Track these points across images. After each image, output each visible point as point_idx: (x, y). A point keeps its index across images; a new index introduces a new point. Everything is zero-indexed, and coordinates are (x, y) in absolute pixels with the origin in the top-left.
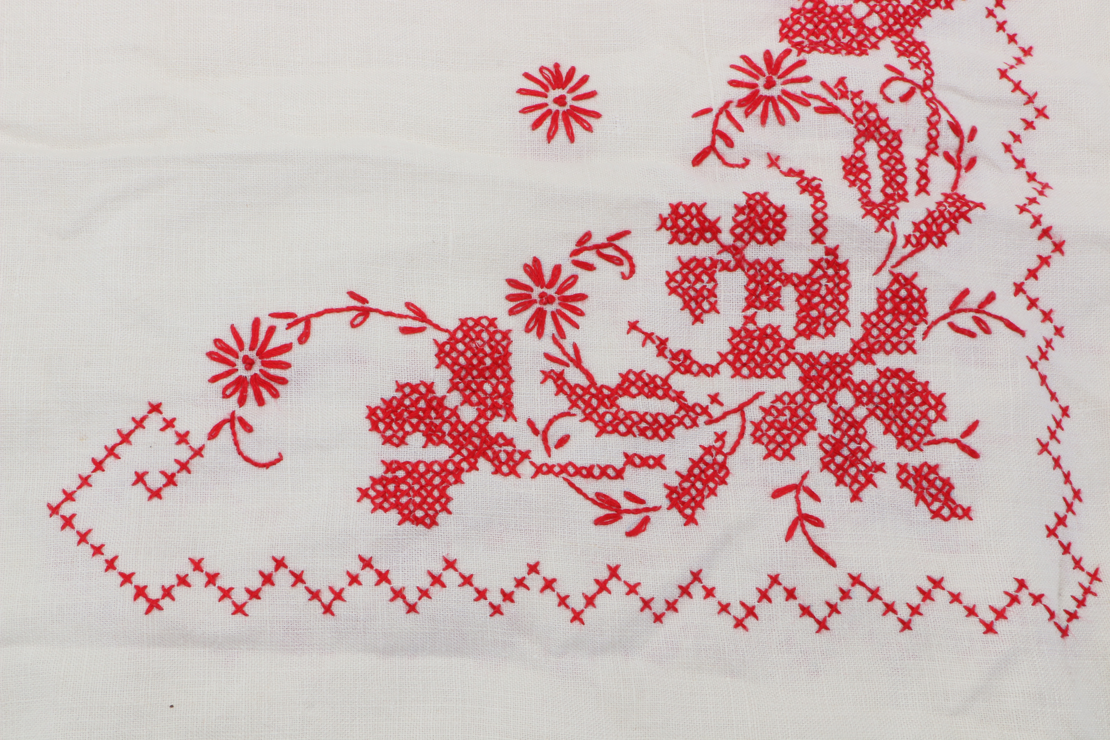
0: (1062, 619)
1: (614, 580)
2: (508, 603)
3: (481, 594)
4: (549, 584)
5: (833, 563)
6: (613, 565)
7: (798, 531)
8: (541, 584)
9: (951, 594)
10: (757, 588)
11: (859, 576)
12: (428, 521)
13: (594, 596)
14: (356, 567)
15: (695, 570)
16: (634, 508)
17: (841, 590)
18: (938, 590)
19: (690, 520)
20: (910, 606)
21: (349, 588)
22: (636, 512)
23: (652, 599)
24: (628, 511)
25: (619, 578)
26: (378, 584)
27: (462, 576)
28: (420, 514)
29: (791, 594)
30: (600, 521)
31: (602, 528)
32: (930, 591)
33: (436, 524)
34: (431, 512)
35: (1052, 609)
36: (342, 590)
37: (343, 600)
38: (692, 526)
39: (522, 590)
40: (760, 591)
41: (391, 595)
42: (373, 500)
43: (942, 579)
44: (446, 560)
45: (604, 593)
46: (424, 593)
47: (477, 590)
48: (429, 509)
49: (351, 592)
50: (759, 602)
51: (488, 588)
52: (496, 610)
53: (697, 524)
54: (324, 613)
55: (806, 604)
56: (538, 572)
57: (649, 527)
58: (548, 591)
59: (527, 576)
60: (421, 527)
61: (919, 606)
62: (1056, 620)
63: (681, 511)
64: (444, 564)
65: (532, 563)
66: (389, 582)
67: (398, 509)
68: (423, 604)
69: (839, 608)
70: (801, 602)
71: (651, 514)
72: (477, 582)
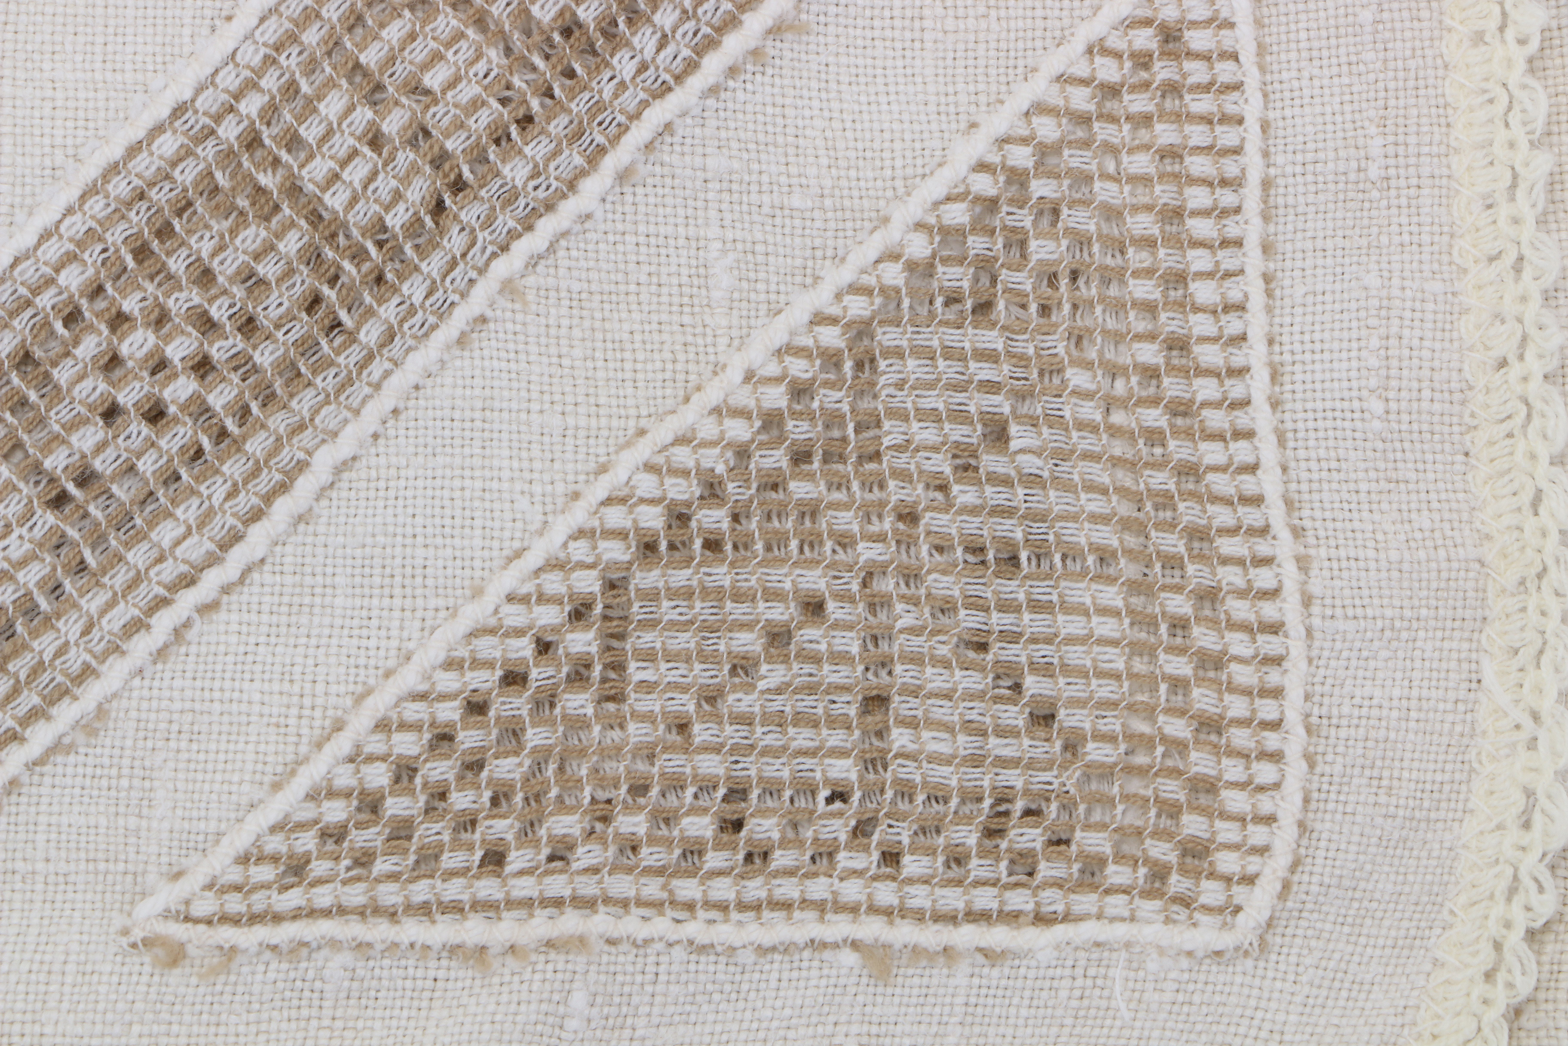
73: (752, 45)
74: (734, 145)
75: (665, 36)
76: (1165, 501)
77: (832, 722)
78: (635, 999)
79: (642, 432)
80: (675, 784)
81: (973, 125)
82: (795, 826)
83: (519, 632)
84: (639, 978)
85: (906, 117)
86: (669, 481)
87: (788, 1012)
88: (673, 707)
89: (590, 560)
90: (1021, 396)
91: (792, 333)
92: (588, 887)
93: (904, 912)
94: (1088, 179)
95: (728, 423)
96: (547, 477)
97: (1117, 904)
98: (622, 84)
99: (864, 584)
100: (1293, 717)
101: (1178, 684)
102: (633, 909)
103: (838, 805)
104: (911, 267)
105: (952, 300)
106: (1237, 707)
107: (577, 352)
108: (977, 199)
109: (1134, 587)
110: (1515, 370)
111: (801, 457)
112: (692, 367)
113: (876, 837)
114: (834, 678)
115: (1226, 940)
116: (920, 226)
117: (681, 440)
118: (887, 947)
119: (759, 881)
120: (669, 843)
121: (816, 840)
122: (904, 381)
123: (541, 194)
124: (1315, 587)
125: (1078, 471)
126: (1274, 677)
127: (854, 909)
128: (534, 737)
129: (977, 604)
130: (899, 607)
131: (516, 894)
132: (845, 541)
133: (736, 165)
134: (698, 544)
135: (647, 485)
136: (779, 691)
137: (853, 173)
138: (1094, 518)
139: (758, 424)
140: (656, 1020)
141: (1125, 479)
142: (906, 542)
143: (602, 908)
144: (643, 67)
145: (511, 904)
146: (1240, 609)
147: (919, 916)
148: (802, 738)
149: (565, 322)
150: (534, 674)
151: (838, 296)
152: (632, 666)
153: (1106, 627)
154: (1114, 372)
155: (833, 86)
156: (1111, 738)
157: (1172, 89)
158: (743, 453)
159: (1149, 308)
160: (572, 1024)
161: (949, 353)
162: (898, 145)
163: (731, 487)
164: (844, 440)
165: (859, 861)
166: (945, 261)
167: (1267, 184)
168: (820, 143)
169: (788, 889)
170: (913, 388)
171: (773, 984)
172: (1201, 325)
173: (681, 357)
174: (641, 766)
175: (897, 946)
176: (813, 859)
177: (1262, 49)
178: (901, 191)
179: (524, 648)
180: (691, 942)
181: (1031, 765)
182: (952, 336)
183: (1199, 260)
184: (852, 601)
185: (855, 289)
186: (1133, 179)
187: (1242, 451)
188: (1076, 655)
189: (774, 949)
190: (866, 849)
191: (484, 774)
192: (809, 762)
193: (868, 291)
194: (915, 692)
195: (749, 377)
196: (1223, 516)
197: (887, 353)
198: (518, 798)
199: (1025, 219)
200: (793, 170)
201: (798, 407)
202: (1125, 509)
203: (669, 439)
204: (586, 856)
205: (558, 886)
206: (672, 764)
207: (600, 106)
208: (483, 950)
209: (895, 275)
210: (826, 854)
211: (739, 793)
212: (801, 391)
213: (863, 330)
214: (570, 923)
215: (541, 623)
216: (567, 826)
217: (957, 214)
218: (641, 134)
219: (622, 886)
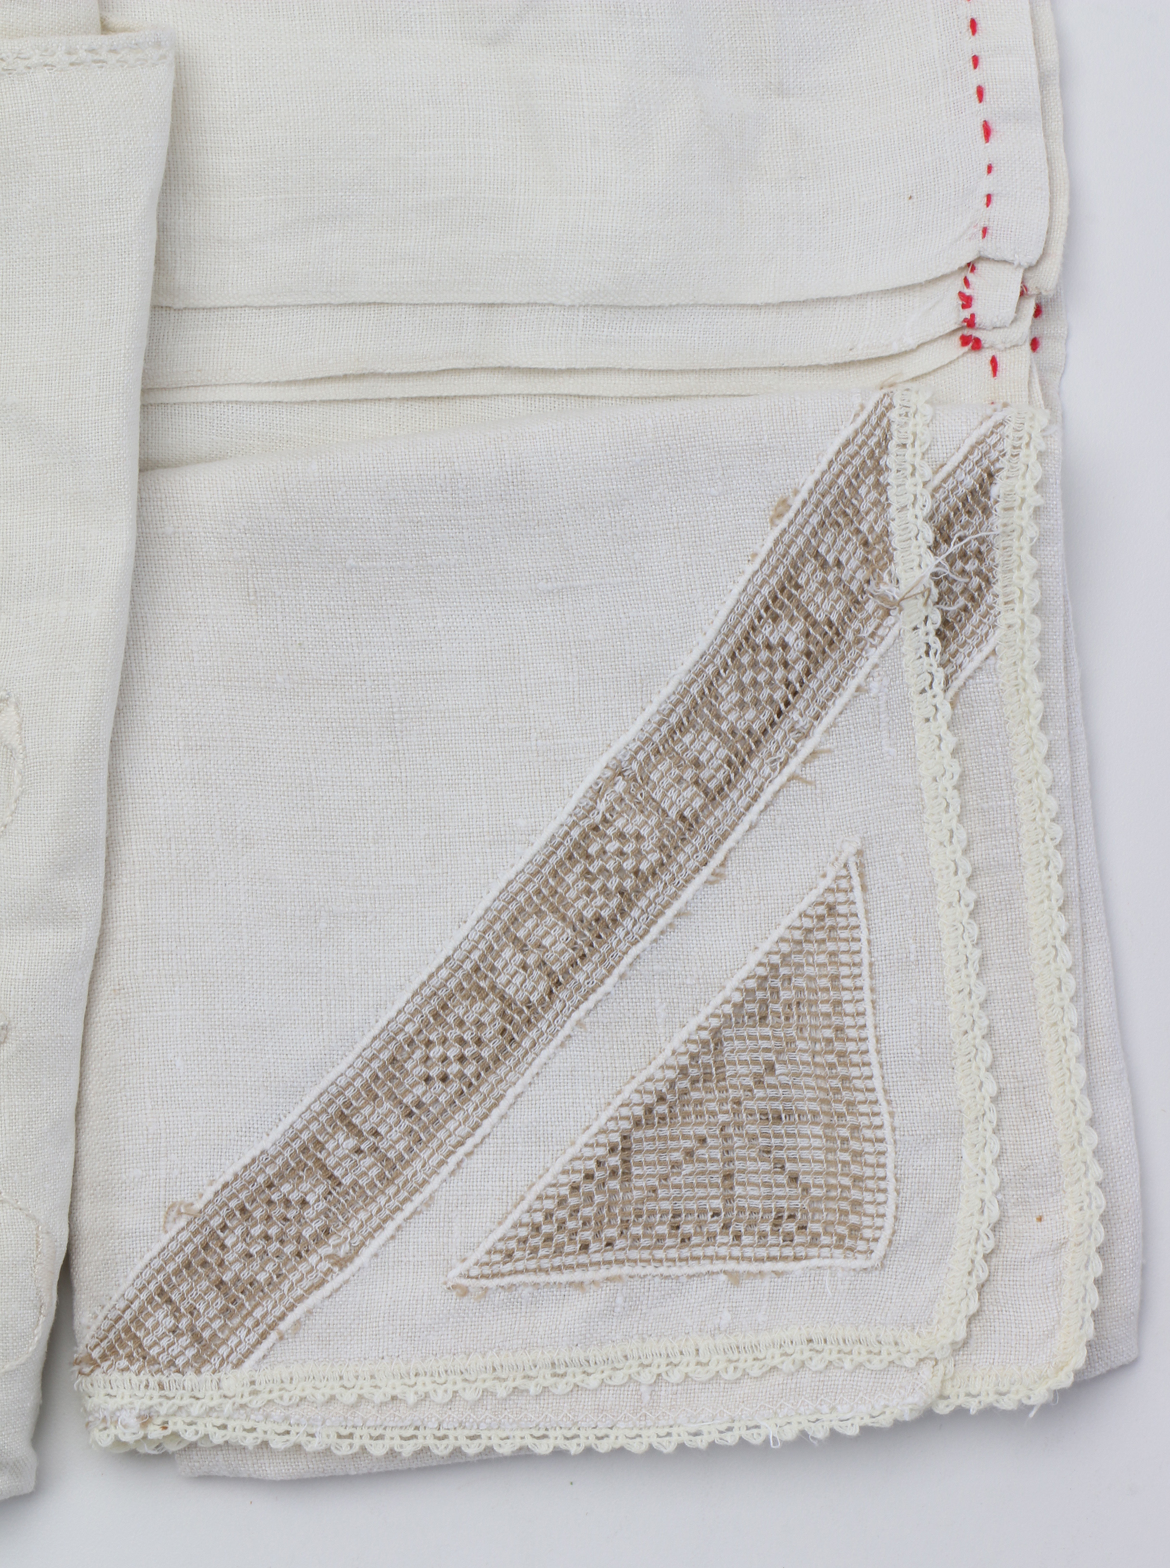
73: (669, 921)
74: (664, 960)
75: (635, 920)
76: (837, 1091)
77: (712, 1185)
78: (641, 1298)
79: (633, 1077)
80: (652, 1213)
81: (756, 948)
82: (701, 1227)
83: (590, 1158)
84: (642, 1290)
85: (730, 945)
86: (645, 1096)
87: (700, 1300)
88: (650, 1183)
89: (616, 1129)
90: (779, 1053)
91: (690, 1034)
92: (621, 1256)
93: (743, 1258)
94: (802, 966)
95: (666, 1071)
96: (597, 1097)
97: (825, 1251)
98: (620, 940)
99: (722, 1130)
100: (890, 1175)
101: (845, 1164)
102: (639, 1263)
103: (716, 1218)
104: (735, 1005)
105: (751, 1016)
106: (869, 1172)
107: (607, 1046)
108: (759, 977)
109: (827, 1126)
110: (971, 1034)
111: (694, 1081)
112: (651, 1050)
113: (731, 1229)
114: (712, 1168)
115: (868, 1264)
116: (737, 989)
117: (649, 1080)
118: (738, 1272)
119: (687, 1249)
120: (651, 1236)
121: (708, 1232)
122: (734, 1050)
123: (590, 986)
124: (897, 1123)
125: (802, 1082)
126: (882, 1160)
127: (724, 1258)
128: (598, 1199)
129: (766, 1136)
130: (735, 1139)
131: (594, 1260)
132: (713, 1114)
133: (665, 968)
134: (656, 1120)
135: (636, 1098)
136: (690, 1175)
137: (710, 969)
138: (810, 1099)
139: (678, 1071)
140: (650, 1306)
141: (822, 1084)
142: (736, 1113)
143: (627, 1264)
144: (628, 933)
145: (592, 1264)
146: (868, 1133)
147: (749, 1259)
148: (700, 1192)
149: (602, 1035)
150: (596, 1174)
151: (707, 1019)
152: (634, 1168)
153: (816, 1143)
154: (815, 1041)
155: (701, 934)
156: (820, 1186)
157: (832, 928)
158: (672, 1083)
159: (827, 1015)
160: (618, 1310)
161: (751, 1038)
162: (727, 957)
163: (668, 1097)
164: (711, 1073)
165: (725, 1240)
166: (748, 1002)
167: (871, 965)
168: (697, 957)
169: (699, 1252)
170: (737, 1052)
171: (694, 1289)
172: (848, 1021)
173: (647, 1046)
174: (639, 1206)
175: (741, 1272)
176: (708, 1239)
177: (867, 912)
178: (729, 975)
179: (592, 1165)
180: (662, 1275)
181: (790, 1198)
182: (752, 1031)
183: (846, 995)
184: (717, 1137)
185: (714, 1015)
186: (819, 965)
187: (866, 1071)
188: (805, 1154)
189: (694, 1276)
190: (728, 1234)
191: (579, 1214)
192: (704, 1202)
193: (718, 1016)
194: (743, 1171)
195: (674, 1053)
196: (860, 1097)
197: (727, 1039)
198: (593, 1223)
199: (778, 983)
200: (687, 969)
201: (693, 1063)
202: (822, 1095)
203: (644, 1079)
204: (619, 1243)
205: (609, 1256)
206: (651, 1205)
207: (611, 950)
208: (582, 1283)
209: (728, 1009)
210: (712, 1237)
211: (677, 1215)
212: (694, 1057)
213: (716, 1031)
214: (615, 1270)
215: (598, 1154)
216: (611, 1232)
217: (752, 984)
218: (627, 959)
219: (634, 1254)
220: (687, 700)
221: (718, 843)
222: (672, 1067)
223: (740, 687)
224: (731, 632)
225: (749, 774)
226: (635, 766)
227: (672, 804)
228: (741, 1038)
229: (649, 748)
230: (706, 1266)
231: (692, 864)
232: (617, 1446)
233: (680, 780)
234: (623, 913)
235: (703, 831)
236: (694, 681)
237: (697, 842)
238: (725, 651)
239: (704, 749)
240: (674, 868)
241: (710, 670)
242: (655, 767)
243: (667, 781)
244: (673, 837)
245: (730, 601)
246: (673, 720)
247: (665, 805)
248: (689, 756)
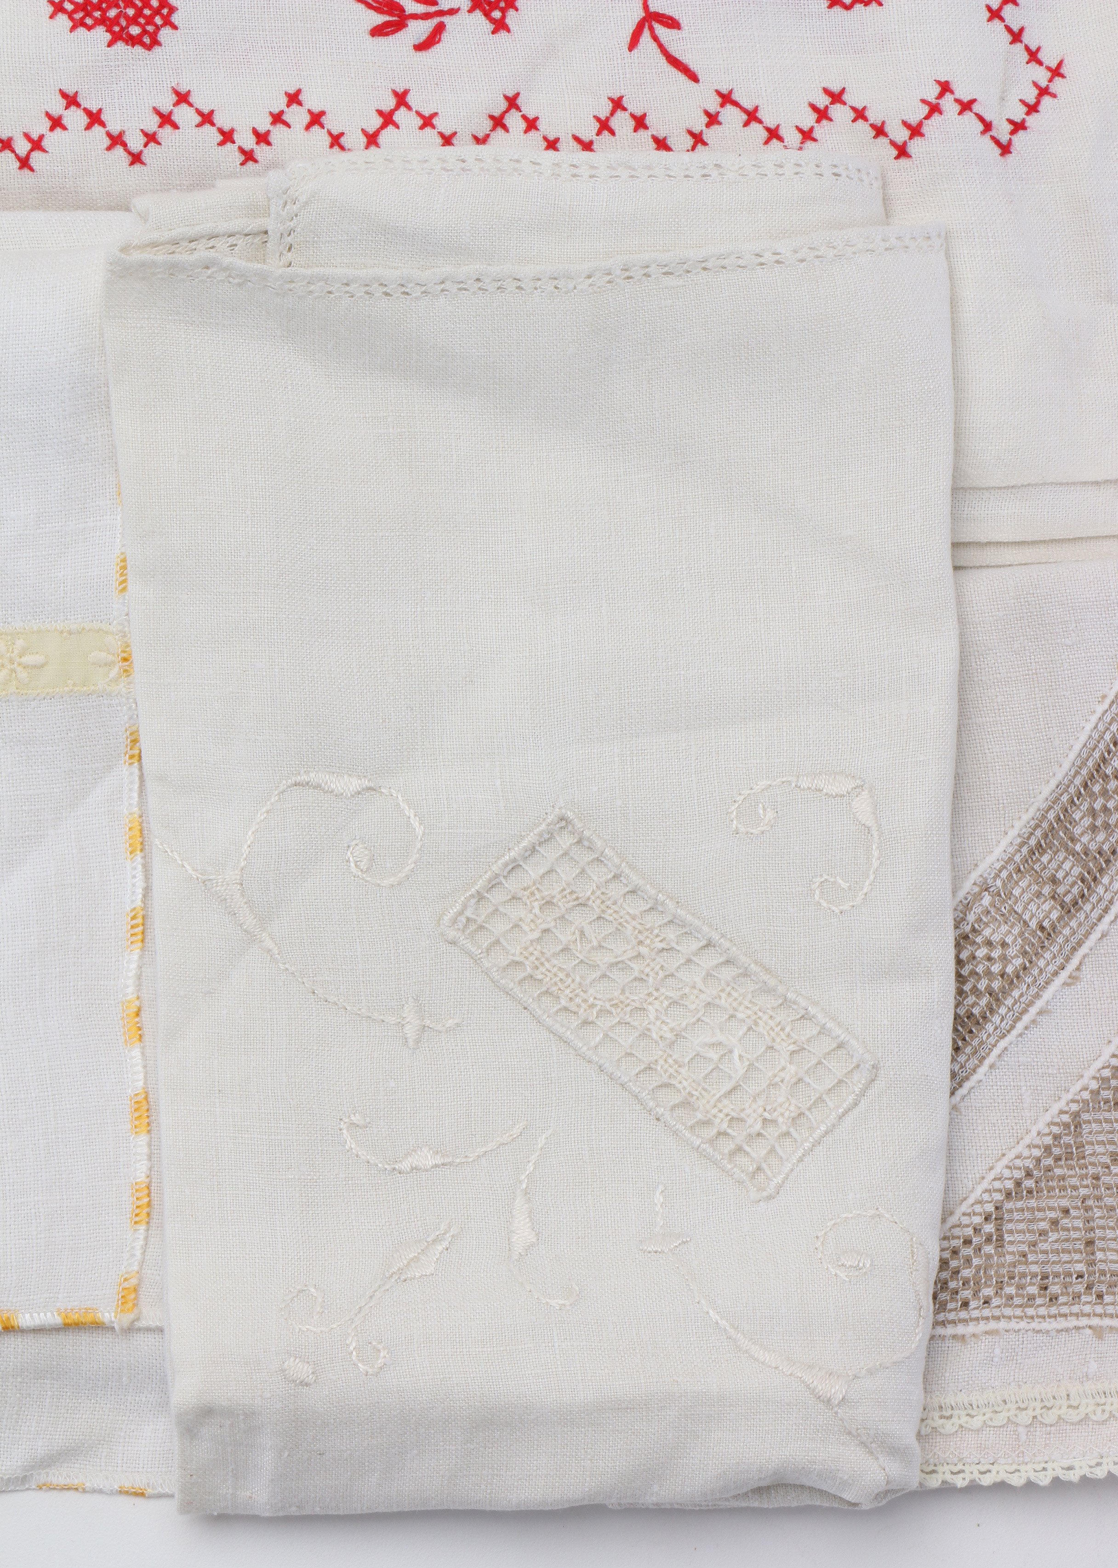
0: (1003, 131)
1: (403, 109)
2: (263, 146)
3: (227, 137)
4: (316, 119)
5: (693, 77)
6: (400, 90)
7: (646, 33)
8: (307, 119)
9: (854, 109)
10: (595, 117)
11: (731, 92)
12: (147, 40)
13: (376, 134)
14: (57, 106)
15: (510, 94)
16: (423, 11)
17: (707, 113)
18: (838, 106)
19: (500, 26)
20: (800, 130)
21: (51, 134)
22: (426, 16)
23: (455, 134)
24: (415, 17)
25: (409, 108)
26: (89, 127)
27: (199, 112)
28: (135, 30)
29: (640, 123)
30: (378, 31)
31: (381, 41)
32: (827, 107)
33: (159, 44)
34: (150, 28)
35: (988, 118)
36: (41, 137)
37: (44, 151)
38: (503, 34)
39: (281, 127)
40: (598, 119)
41: (107, 142)
42: (70, 15)
43: (843, 90)
44: (177, 93)
45: (391, 128)
46: (151, 138)
47: (221, 131)
48: (148, 23)
49: (52, 140)
50: (598, 135)
51: (235, 127)
52: (248, 156)
53: (508, 31)
54: (21, 168)
55: (661, 135)
56: (300, 104)
57: (445, 36)
58: (316, 128)
59: (286, 109)
60: (138, 49)
61: (811, 129)
62: (993, 133)
63: (487, 15)
64: (175, 98)
65: (292, 91)
66: (103, 124)
67: (105, 26)
68: (151, 153)
69: (705, 138)
70: (655, 133)
71: (446, 19)
72: (221, 120)
73: (1033, 1018)
74: (1028, 1053)
75: (1003, 1017)
77: (1075, 1251)
78: (1016, 1350)
79: (1004, 1155)
80: (1023, 1275)
81: (1110, 1042)
82: (1066, 1288)
83: (967, 1226)
84: (1017, 1343)
85: (1086, 1039)
86: (1014, 1172)
87: (1069, 1351)
88: (1020, 1249)
89: (990, 1200)
91: (1053, 1118)
92: (997, 1312)
93: (1106, 1315)
95: (1033, 1150)
96: (973, 1172)
98: (989, 1034)
99: (1083, 1202)
102: (1013, 1319)
103: (1080, 1280)
104: (1092, 1092)
105: (1107, 1102)
107: (980, 1128)
108: (1113, 1067)
111: (1058, 1159)
112: (1019, 1131)
113: (1094, 1290)
114: (1074, 1236)
116: (1094, 1078)
117: (1018, 1157)
118: (1101, 1327)
119: (1055, 1308)
120: (1023, 1296)
121: (1073, 1292)
122: (1092, 1131)
123: (964, 1074)
127: (1089, 1315)
128: (976, 1261)
130: (1095, 1210)
131: (973, 1316)
132: (1075, 1188)
133: (1029, 1060)
134: (1025, 1193)
135: (1007, 1173)
136: (1056, 1241)
137: (1069, 1060)
139: (1043, 1150)
140: (1024, 1357)
142: (1095, 1187)
143: (1002, 1320)
144: (996, 1028)
145: (972, 1319)
147: (1111, 1316)
148: (1065, 1257)
149: (975, 1118)
150: (974, 1240)
151: (1068, 1104)
152: (1006, 1236)
155: (1060, 1030)
158: (1038, 1160)
160: (996, 1360)
161: (1107, 1121)
162: (1084, 1050)
163: (1035, 1172)
164: (1072, 1153)
165: (1089, 1299)
166: (1103, 1089)
168: (1057, 1050)
169: (1065, 1310)
170: (1095, 1134)
171: (1063, 1342)
173: (1015, 1128)
174: (1012, 1269)
175: (1105, 1326)
176: (1073, 1299)
178: (1086, 1066)
179: (969, 1231)
180: (1034, 1330)
182: (1107, 1115)
184: (1079, 1209)
185: (1073, 1101)
189: (1062, 1330)
190: (1091, 1294)
191: (960, 1275)
192: (1069, 1266)
194: (1103, 1239)
195: (1039, 1133)
197: (1085, 1122)
198: (972, 1283)
200: (1048, 1060)
201: (1056, 1143)
203: (1014, 1156)
204: (995, 1302)
205: (987, 1312)
206: (1021, 1268)
207: (982, 1043)
208: (964, 1336)
209: (1086, 1095)
210: (1077, 1296)
211: (1045, 1277)
212: (1056, 1137)
213: (1076, 1115)
214: (992, 1325)
215: (974, 1222)
216: (988, 1291)
217: (1107, 1073)
218: (996, 1051)
219: (1008, 1311)
220: (1045, 825)
221: (1074, 950)
222: (1038, 1147)
223: (1093, 813)
224: (1084, 763)
225: (1100, 890)
226: (999, 883)
227: (1032, 916)
228: (1099, 1122)
229: (1011, 867)
230: (1072, 1322)
231: (1051, 968)
232: (998, 1480)
233: (1039, 895)
234: (992, 1011)
235: (1060, 940)
236: (1050, 808)
237: (1055, 949)
238: (1078, 781)
239: (1060, 867)
240: (1036, 972)
241: (1065, 798)
242: (1017, 883)
243: (1026, 896)
244: (1033, 945)
245: (1083, 738)
246: (1033, 842)
247: (1026, 917)
248: (1046, 874)
